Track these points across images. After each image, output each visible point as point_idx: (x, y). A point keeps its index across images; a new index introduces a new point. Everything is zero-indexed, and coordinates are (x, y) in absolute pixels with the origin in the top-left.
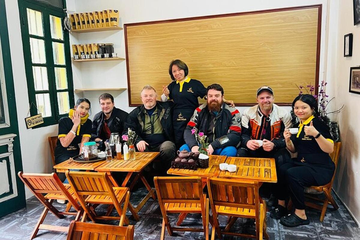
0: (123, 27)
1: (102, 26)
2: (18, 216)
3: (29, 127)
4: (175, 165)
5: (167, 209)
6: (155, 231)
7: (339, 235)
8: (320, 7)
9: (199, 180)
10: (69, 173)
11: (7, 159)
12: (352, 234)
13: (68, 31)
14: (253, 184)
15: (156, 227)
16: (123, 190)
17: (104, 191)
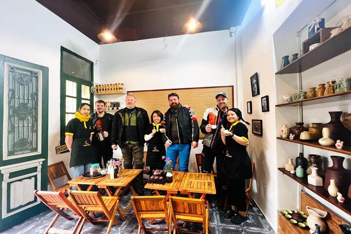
0: (126, 93)
1: (114, 92)
2: (37, 219)
3: (58, 152)
4: (151, 181)
5: (142, 216)
6: (135, 230)
7: (255, 227)
8: (233, 87)
9: (164, 198)
10: (71, 192)
11: (36, 177)
12: (263, 226)
13: (93, 94)
14: (201, 202)
15: (136, 226)
16: (114, 199)
17: (97, 204)
